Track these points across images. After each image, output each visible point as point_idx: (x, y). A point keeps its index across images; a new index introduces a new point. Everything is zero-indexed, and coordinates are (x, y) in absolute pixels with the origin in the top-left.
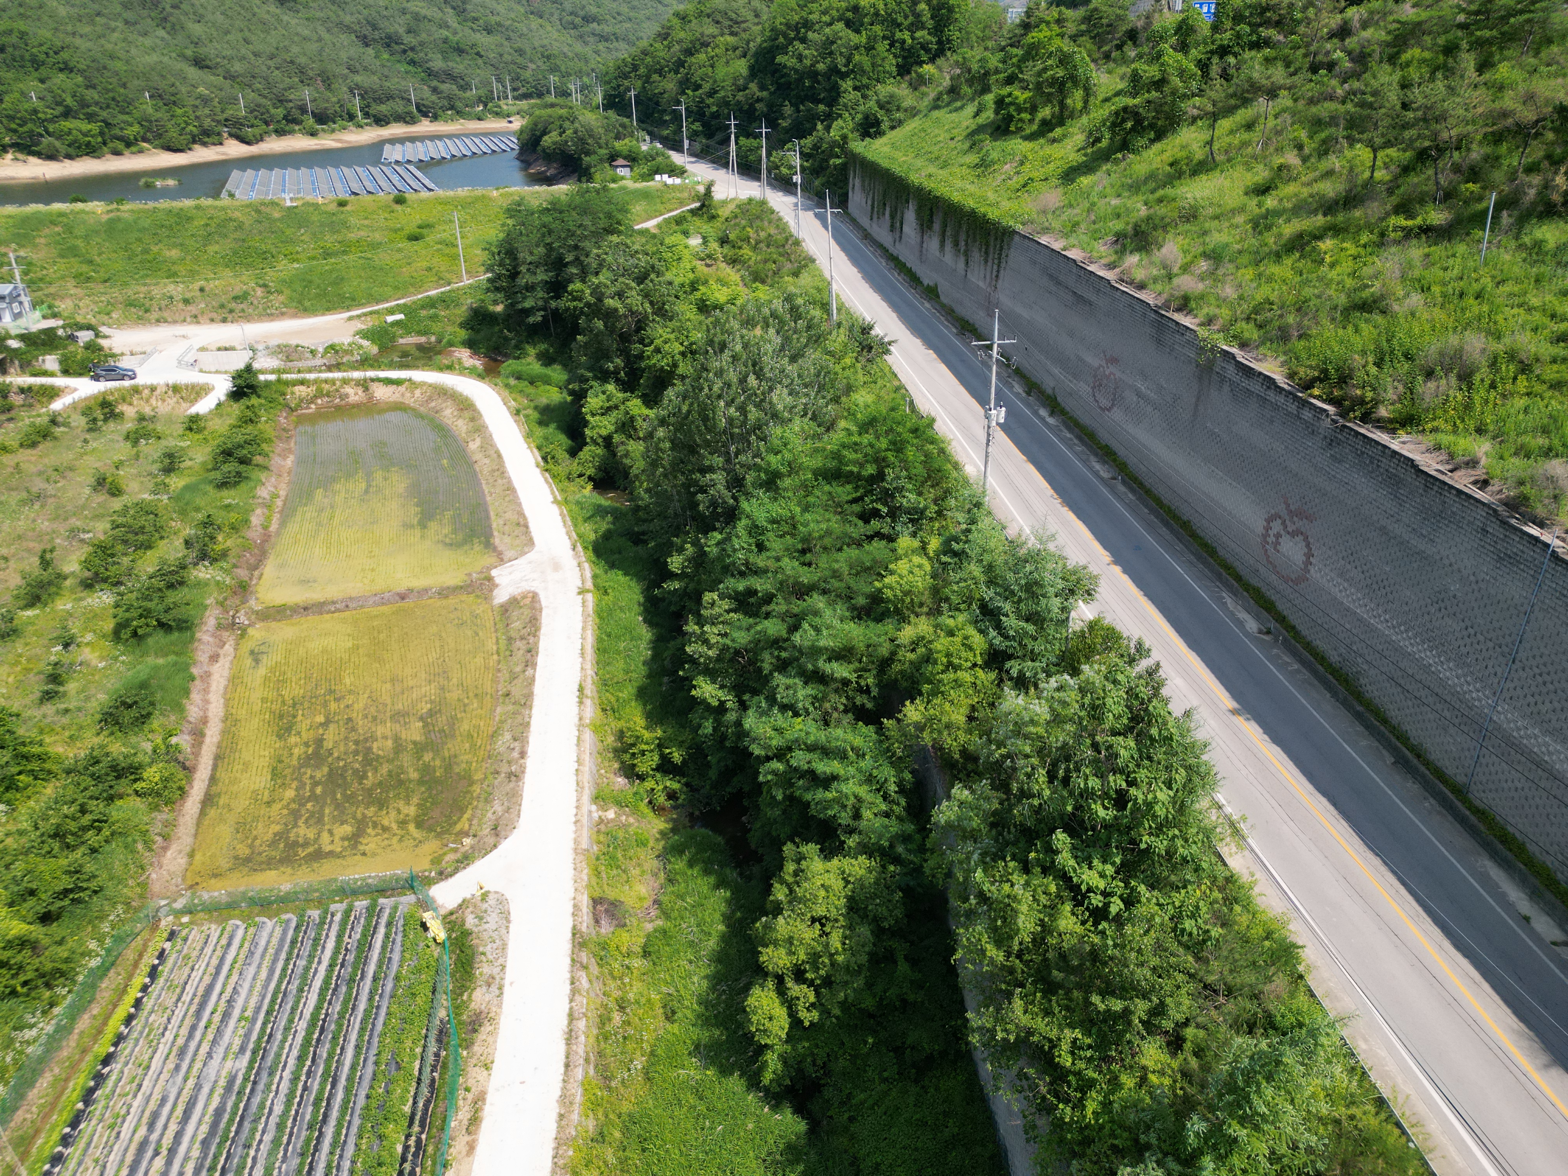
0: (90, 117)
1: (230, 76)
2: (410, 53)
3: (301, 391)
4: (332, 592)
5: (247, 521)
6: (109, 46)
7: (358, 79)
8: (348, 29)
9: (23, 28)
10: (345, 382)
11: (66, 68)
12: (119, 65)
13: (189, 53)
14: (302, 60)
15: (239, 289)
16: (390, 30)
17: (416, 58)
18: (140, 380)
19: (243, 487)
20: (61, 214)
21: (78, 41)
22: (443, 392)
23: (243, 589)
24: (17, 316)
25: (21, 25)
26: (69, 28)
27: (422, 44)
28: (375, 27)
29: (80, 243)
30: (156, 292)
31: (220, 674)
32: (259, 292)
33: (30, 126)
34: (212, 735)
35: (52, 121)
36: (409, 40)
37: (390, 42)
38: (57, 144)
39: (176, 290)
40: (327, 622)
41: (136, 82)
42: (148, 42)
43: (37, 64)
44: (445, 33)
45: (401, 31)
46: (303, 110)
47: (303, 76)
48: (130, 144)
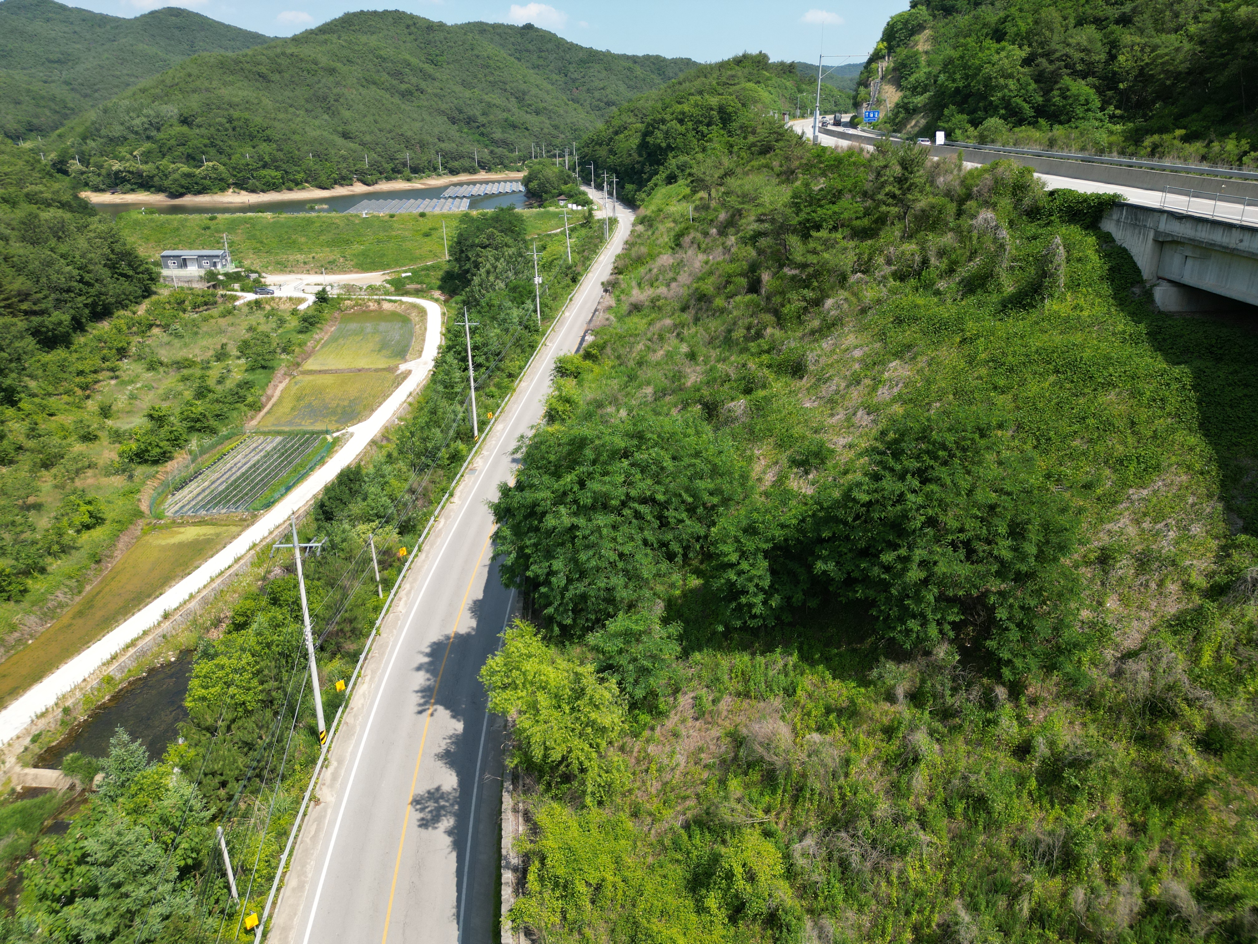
0: (277, 168)
1: (363, 144)
2: (482, 129)
3: (348, 303)
4: (333, 367)
5: (305, 344)
6: (293, 126)
7: (442, 145)
8: (443, 113)
9: (247, 117)
10: (369, 300)
11: (268, 140)
12: (297, 137)
13: (340, 129)
14: (409, 133)
15: (332, 258)
16: (471, 113)
17: (485, 131)
18: (275, 295)
19: (309, 334)
20: (250, 218)
21: (276, 124)
22: (415, 306)
23: (298, 365)
24: (224, 266)
25: (246, 115)
26: (273, 116)
27: (490, 122)
28: (461, 112)
29: (258, 233)
30: (291, 258)
31: (281, 387)
32: (341, 260)
33: (243, 173)
34: (274, 400)
35: (255, 170)
36: (482, 119)
37: (470, 120)
38: (257, 184)
39: (300, 257)
40: (327, 376)
41: (306, 148)
42: (317, 122)
43: (252, 137)
44: (506, 115)
45: (478, 114)
46: (405, 165)
47: (408, 144)
48: (298, 184)
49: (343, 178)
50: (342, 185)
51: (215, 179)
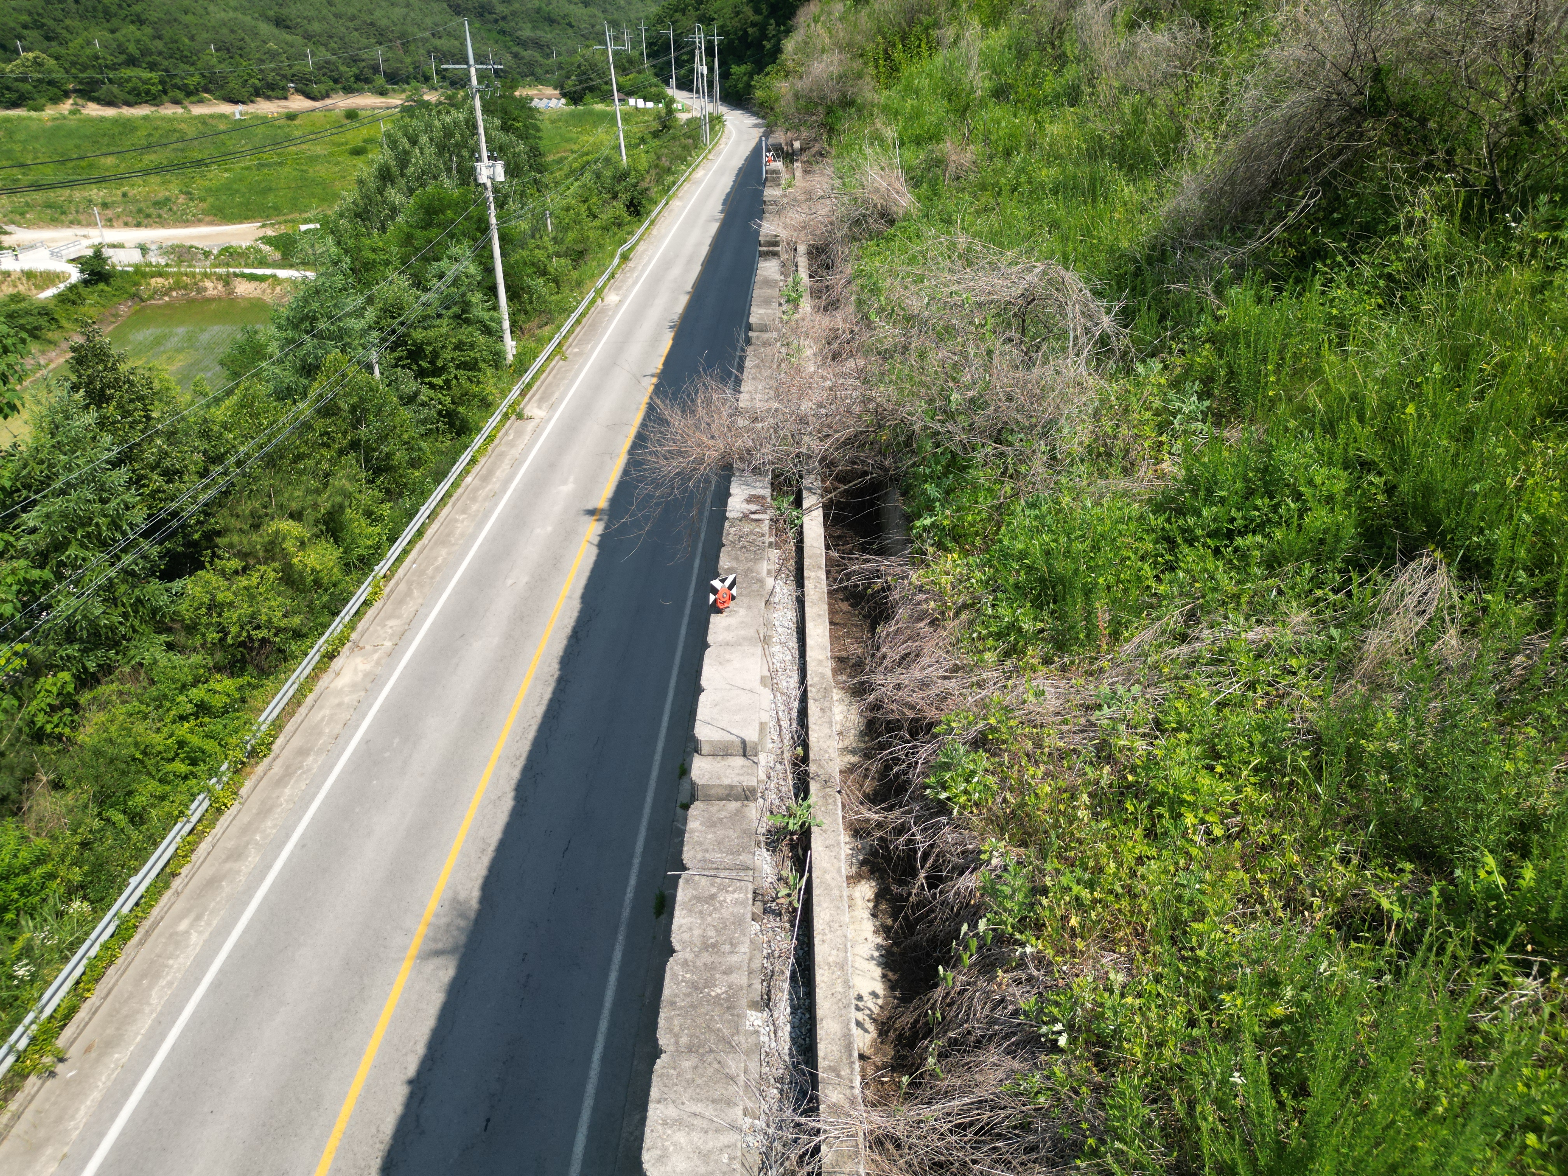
0: (152, 67)
1: (306, 36)
3: (157, 282)
7: (438, 42)
10: (207, 275)
11: (137, 20)
12: (189, 19)
13: (272, 13)
14: (384, 22)
15: (161, 195)
33: (91, 73)
35: (114, 67)
38: (115, 89)
39: (97, 194)
46: (375, 69)
47: (382, 37)
48: (191, 93)
49: (272, 87)
50: (268, 98)
51: (40, 81)
